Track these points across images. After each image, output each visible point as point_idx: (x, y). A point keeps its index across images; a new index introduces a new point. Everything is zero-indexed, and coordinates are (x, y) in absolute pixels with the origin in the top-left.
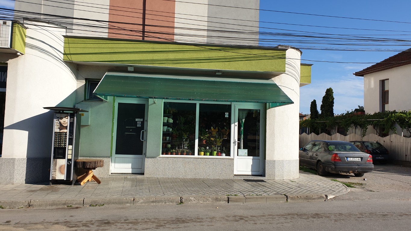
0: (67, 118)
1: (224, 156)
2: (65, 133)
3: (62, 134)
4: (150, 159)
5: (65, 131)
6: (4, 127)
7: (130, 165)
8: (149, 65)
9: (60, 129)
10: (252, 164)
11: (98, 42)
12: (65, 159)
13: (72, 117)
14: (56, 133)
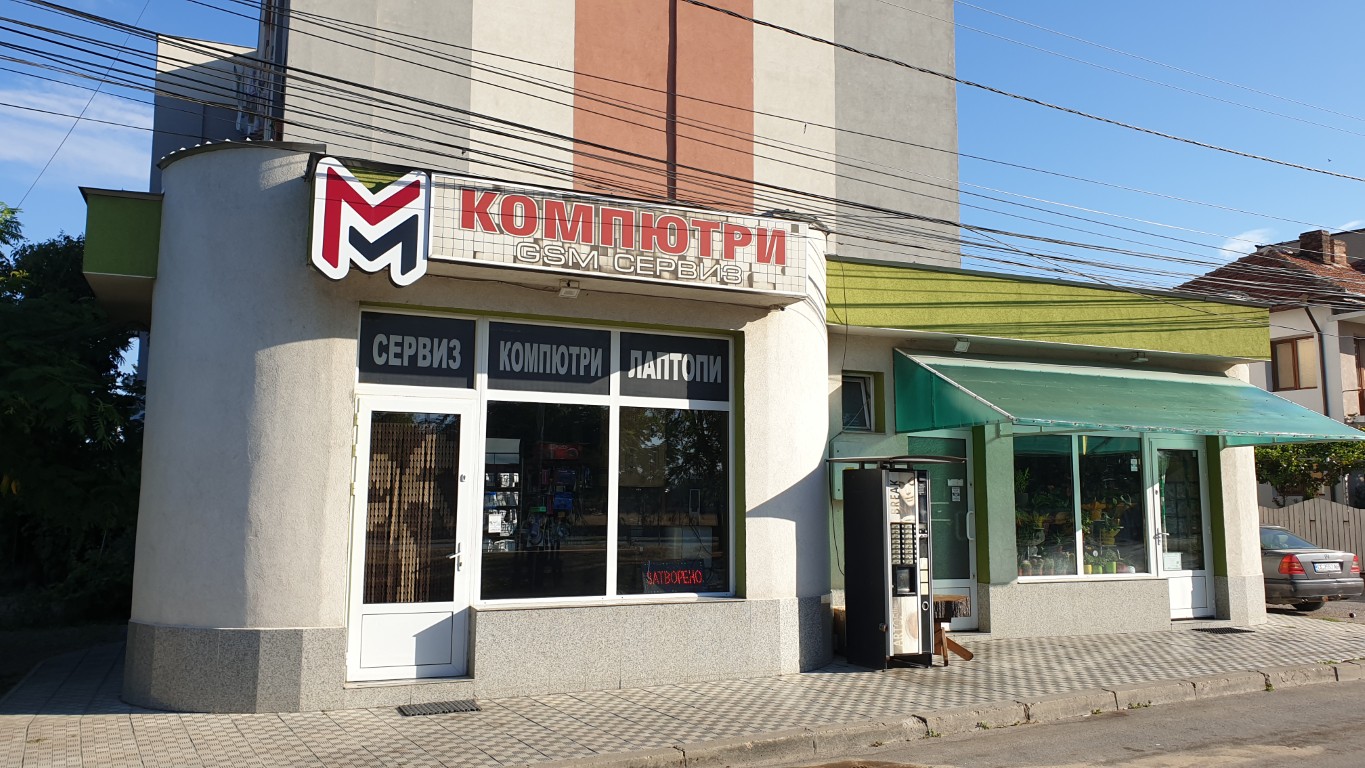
0: (912, 482)
1: (1132, 574)
2: (913, 525)
3: (906, 526)
4: (1000, 588)
5: (912, 518)
6: (747, 510)
8: (1012, 338)
9: (902, 513)
10: (1192, 589)
11: (900, 275)
12: (915, 598)
13: (921, 479)
14: (893, 526)
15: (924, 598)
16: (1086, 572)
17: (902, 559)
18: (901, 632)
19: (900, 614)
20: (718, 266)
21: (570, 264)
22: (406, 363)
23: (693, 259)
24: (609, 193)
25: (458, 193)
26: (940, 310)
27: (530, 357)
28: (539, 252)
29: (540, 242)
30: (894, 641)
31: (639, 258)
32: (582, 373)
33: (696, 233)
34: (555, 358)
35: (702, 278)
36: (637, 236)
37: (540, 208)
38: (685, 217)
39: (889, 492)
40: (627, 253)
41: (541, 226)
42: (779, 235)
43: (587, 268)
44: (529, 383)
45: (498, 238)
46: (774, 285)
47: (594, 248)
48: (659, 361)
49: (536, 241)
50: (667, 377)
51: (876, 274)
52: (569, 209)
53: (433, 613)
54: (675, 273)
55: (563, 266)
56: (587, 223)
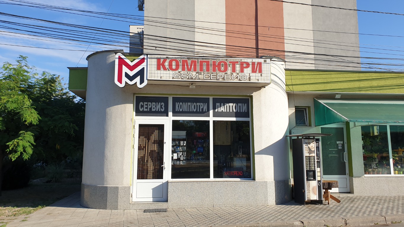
0: (313, 143)
2: (314, 157)
3: (311, 157)
4: (357, 179)
5: (313, 155)
6: (255, 152)
9: (310, 153)
11: (312, 74)
12: (315, 181)
13: (317, 142)
14: (307, 157)
15: (319, 181)
16: (395, 174)
17: (310, 168)
18: (310, 192)
19: (310, 187)
20: (238, 75)
21: (190, 78)
22: (149, 110)
23: (230, 74)
24: (203, 56)
25: (156, 60)
26: (328, 85)
27: (185, 107)
28: (180, 75)
29: (181, 72)
30: (307, 195)
31: (212, 75)
32: (201, 111)
33: (231, 65)
34: (193, 107)
35: (233, 79)
36: (211, 68)
37: (180, 62)
38: (227, 61)
39: (305, 146)
40: (208, 74)
41: (181, 67)
42: (260, 64)
43: (195, 79)
44: (184, 114)
45: (168, 72)
46: (258, 80)
47: (197, 73)
48: (225, 106)
49: (179, 72)
50: (228, 111)
51: (304, 74)
52: (189, 62)
53: (157, 182)
54: (224, 78)
55: (188, 79)
56: (195, 66)
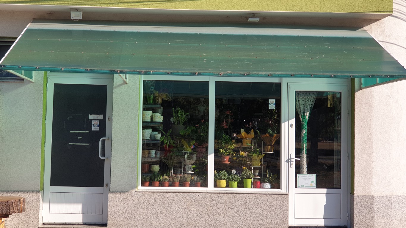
4: (118, 195)
7: (78, 208)
8: (111, 7)
16: (216, 185)
